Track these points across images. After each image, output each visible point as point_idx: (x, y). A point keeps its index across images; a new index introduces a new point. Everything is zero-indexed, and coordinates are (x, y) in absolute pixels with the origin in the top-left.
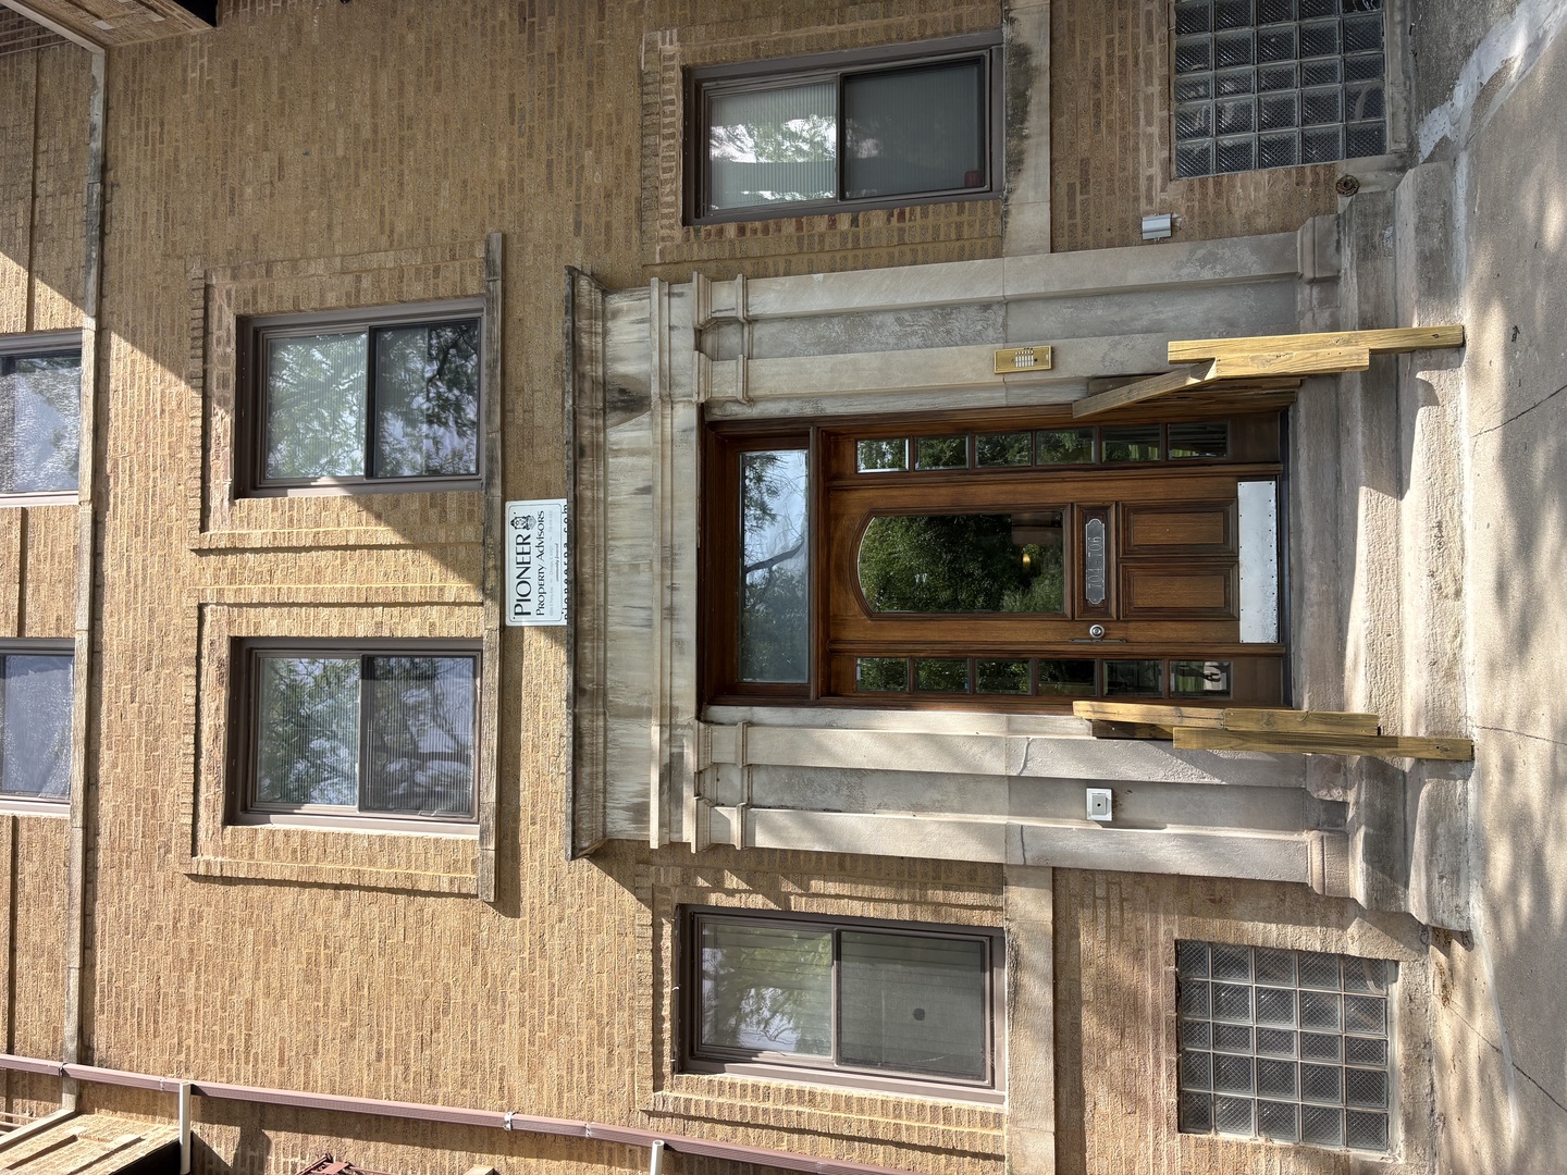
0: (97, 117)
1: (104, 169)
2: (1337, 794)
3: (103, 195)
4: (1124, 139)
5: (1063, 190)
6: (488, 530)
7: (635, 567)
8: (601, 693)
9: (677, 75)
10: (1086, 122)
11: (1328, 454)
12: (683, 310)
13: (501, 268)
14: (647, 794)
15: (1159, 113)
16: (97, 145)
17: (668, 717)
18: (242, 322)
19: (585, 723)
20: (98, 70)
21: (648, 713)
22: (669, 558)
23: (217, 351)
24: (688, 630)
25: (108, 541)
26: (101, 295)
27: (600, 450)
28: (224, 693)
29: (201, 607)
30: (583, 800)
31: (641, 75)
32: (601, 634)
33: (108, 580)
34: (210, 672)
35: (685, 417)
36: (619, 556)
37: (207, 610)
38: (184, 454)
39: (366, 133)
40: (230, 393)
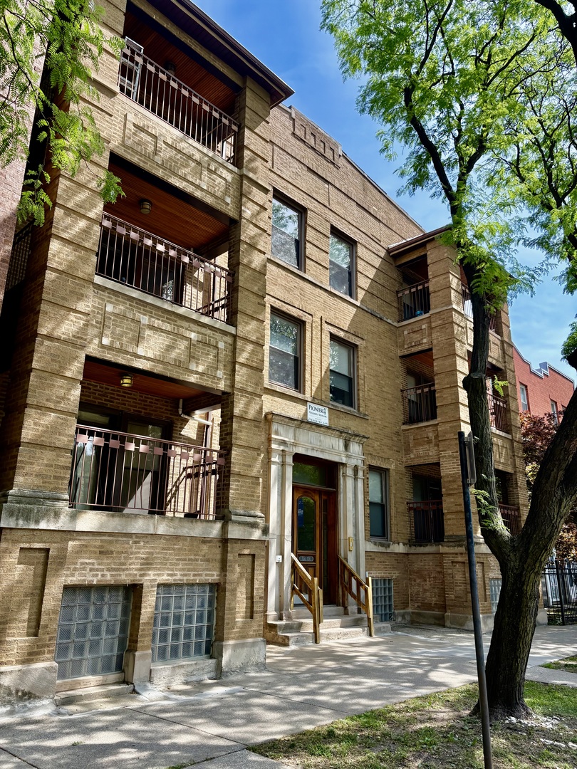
0: (389, 321)
1: (381, 319)
2: (284, 618)
3: (377, 317)
4: (376, 568)
5: (371, 554)
6: (325, 402)
7: (320, 441)
8: (299, 427)
9: (389, 467)
10: (379, 560)
11: (334, 613)
12: (360, 463)
13: (363, 418)
14: (281, 436)
15: (379, 575)
16: (385, 319)
17: (295, 445)
18: (357, 346)
19: (296, 422)
20: (395, 324)
21: (295, 440)
22: (322, 451)
23: (354, 337)
24: (310, 453)
25: (323, 292)
26: (363, 309)
27: (339, 437)
28: (296, 315)
29: (312, 315)
30: (282, 418)
31: (389, 459)
32: (309, 430)
33: (316, 289)
34: (301, 313)
35: (344, 460)
36: (322, 438)
37: (311, 317)
38: (337, 321)
39: (384, 389)
40: (346, 339)
